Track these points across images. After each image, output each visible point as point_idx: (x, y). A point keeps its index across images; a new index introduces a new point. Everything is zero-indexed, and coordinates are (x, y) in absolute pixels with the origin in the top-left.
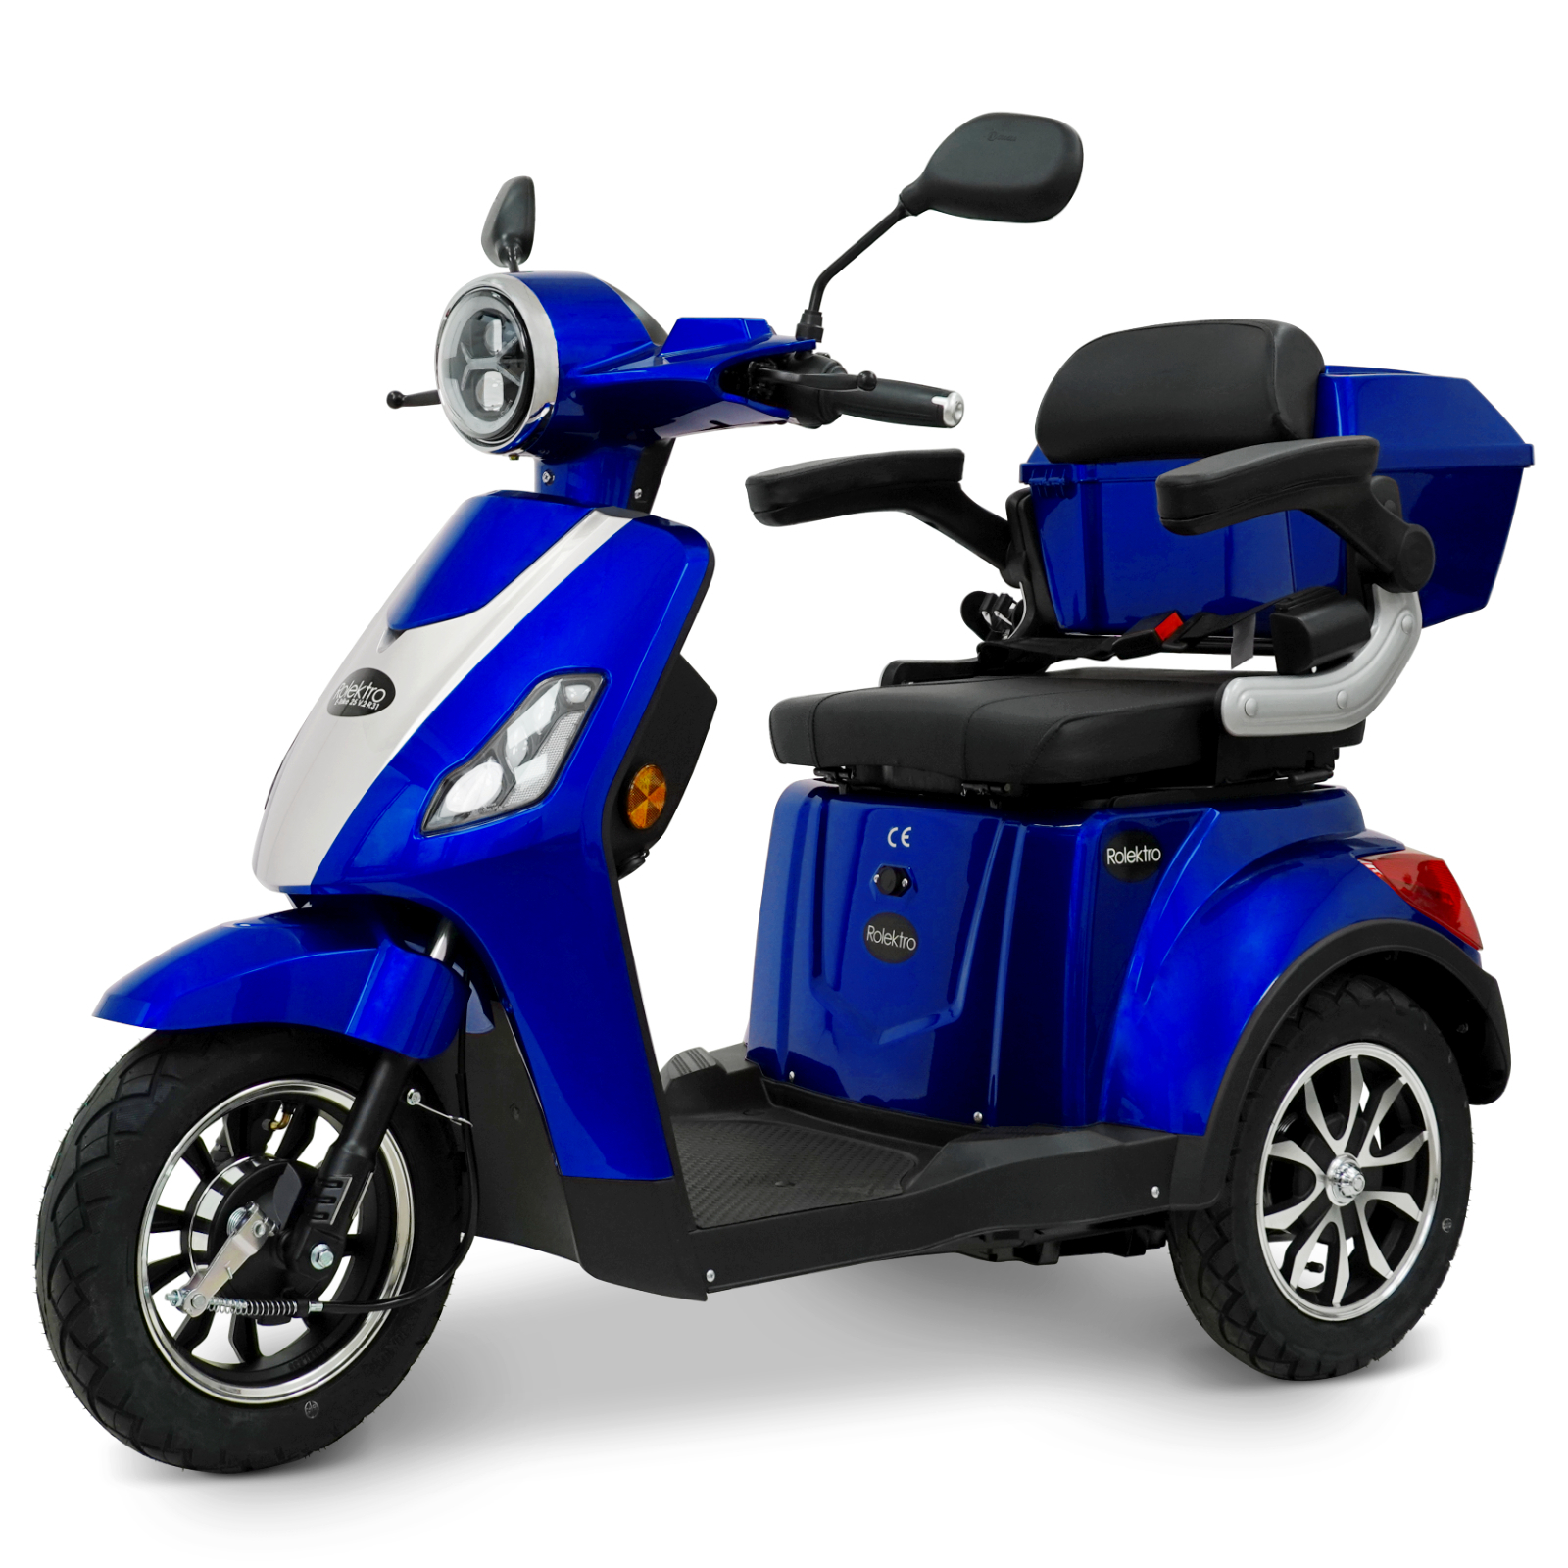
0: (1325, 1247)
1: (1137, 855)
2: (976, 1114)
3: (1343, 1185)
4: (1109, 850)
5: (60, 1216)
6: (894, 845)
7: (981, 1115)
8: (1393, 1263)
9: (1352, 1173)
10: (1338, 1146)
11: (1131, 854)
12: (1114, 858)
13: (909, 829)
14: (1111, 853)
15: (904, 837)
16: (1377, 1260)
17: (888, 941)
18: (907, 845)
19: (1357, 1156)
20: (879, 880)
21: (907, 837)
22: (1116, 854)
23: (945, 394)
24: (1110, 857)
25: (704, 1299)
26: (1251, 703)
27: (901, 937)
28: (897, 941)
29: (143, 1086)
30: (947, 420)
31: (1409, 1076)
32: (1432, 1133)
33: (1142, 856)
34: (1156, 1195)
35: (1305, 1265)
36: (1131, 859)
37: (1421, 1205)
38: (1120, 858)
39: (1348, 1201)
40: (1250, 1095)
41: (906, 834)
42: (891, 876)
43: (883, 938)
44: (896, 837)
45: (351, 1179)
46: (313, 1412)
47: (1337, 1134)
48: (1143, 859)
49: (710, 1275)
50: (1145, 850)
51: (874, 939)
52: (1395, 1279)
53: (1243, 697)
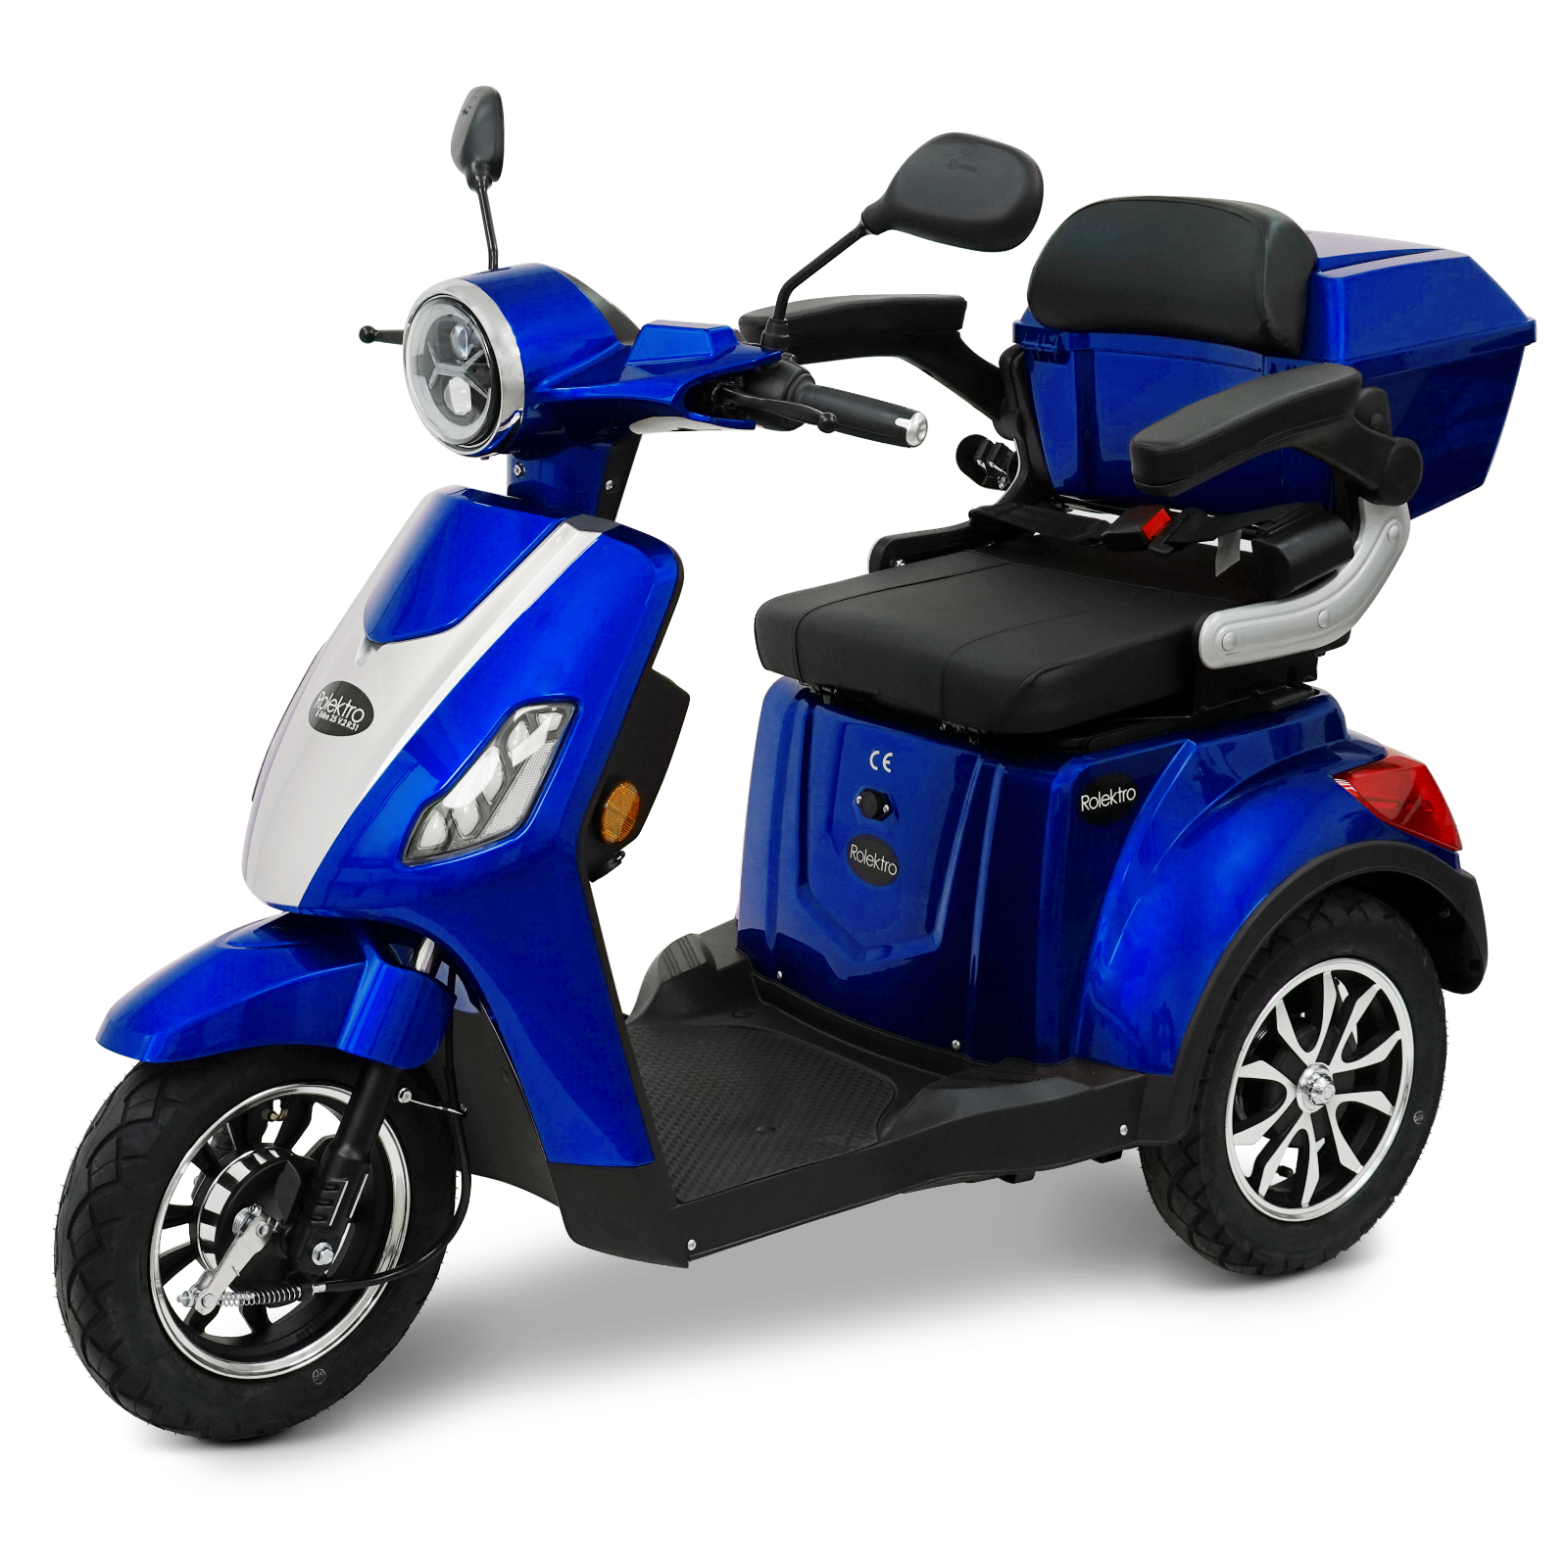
0: (1295, 1151)
1: (1112, 798)
2: (954, 1042)
3: (1313, 1095)
4: (1083, 797)
5: (75, 1235)
6: (876, 768)
7: (958, 1043)
8: (1363, 1159)
9: (1322, 1083)
10: (1309, 1058)
11: (1106, 797)
12: (1088, 804)
13: (891, 754)
14: (1085, 799)
15: (885, 762)
16: (1346, 1156)
17: (870, 863)
18: (889, 771)
19: (1328, 1064)
20: (861, 801)
21: (889, 762)
22: (1089, 800)
23: (908, 414)
24: (1084, 803)
25: (686, 1266)
26: (1228, 637)
27: (883, 861)
28: (879, 863)
29: (147, 1112)
30: (909, 440)
31: (1382, 982)
32: (1405, 1034)
33: (1116, 798)
34: (1124, 1133)
35: (1276, 1169)
36: (1105, 803)
37: (1393, 1101)
38: (1094, 803)
39: (1317, 1108)
40: (1220, 1027)
41: (888, 759)
42: (872, 800)
43: (866, 859)
44: (878, 761)
45: (347, 1182)
46: (321, 1378)
47: (1308, 1047)
48: (1118, 800)
49: (692, 1245)
50: (1120, 792)
51: (856, 858)
52: (1364, 1174)
53: (1222, 631)
